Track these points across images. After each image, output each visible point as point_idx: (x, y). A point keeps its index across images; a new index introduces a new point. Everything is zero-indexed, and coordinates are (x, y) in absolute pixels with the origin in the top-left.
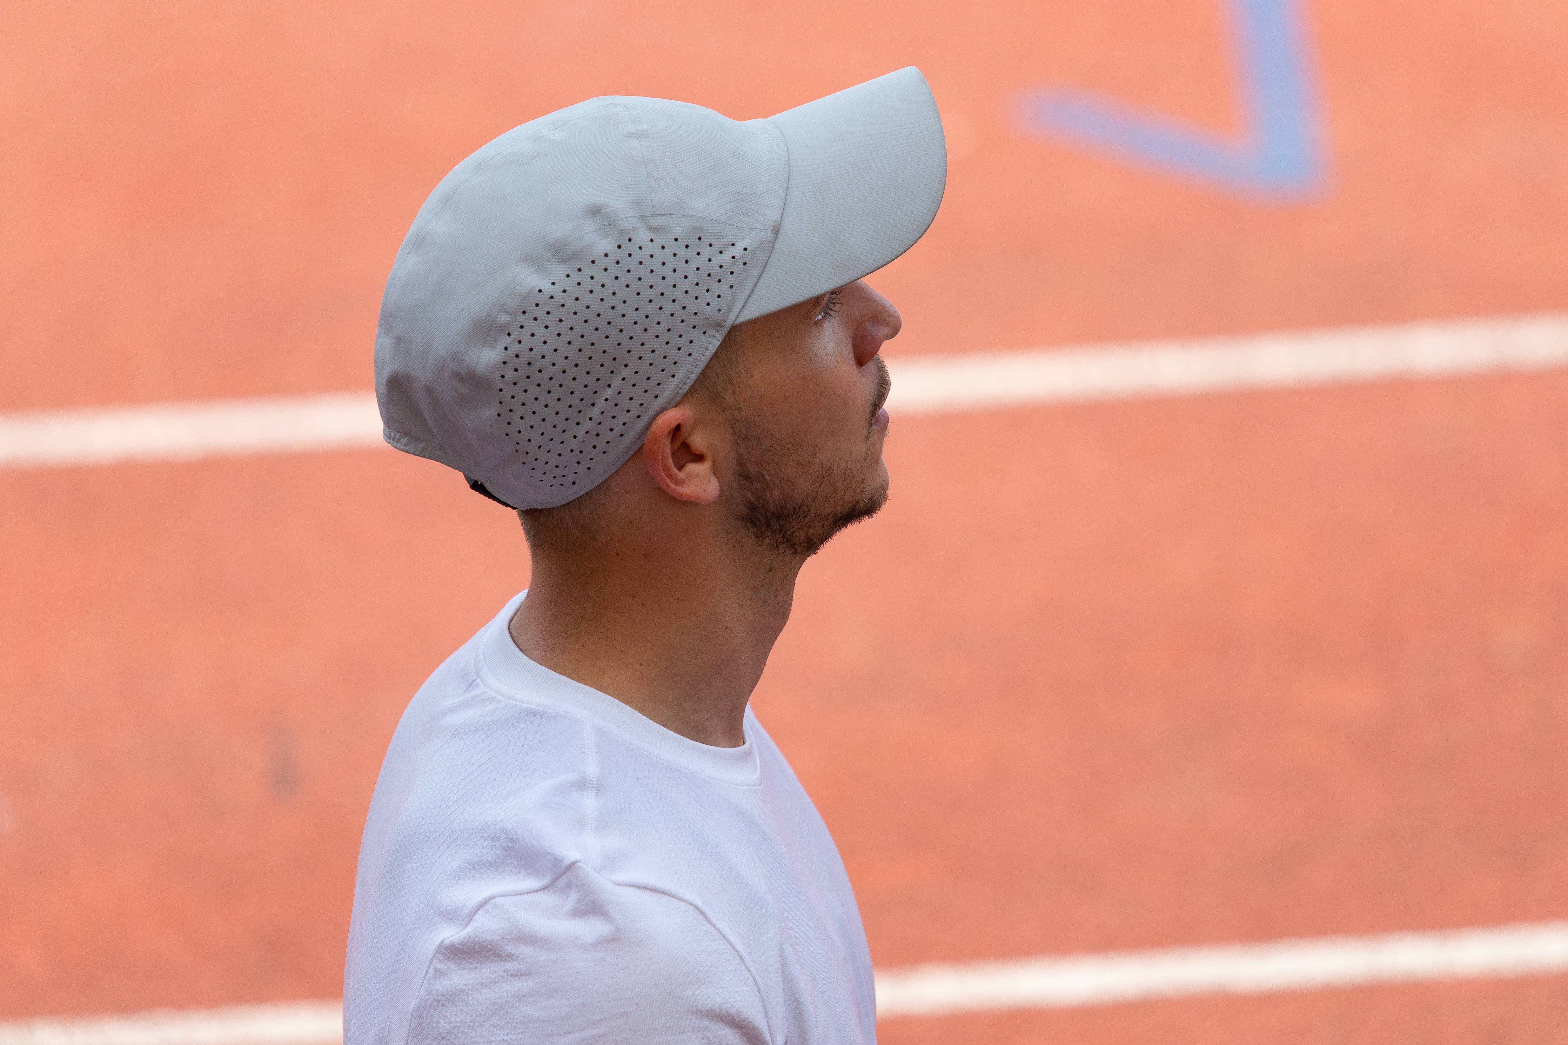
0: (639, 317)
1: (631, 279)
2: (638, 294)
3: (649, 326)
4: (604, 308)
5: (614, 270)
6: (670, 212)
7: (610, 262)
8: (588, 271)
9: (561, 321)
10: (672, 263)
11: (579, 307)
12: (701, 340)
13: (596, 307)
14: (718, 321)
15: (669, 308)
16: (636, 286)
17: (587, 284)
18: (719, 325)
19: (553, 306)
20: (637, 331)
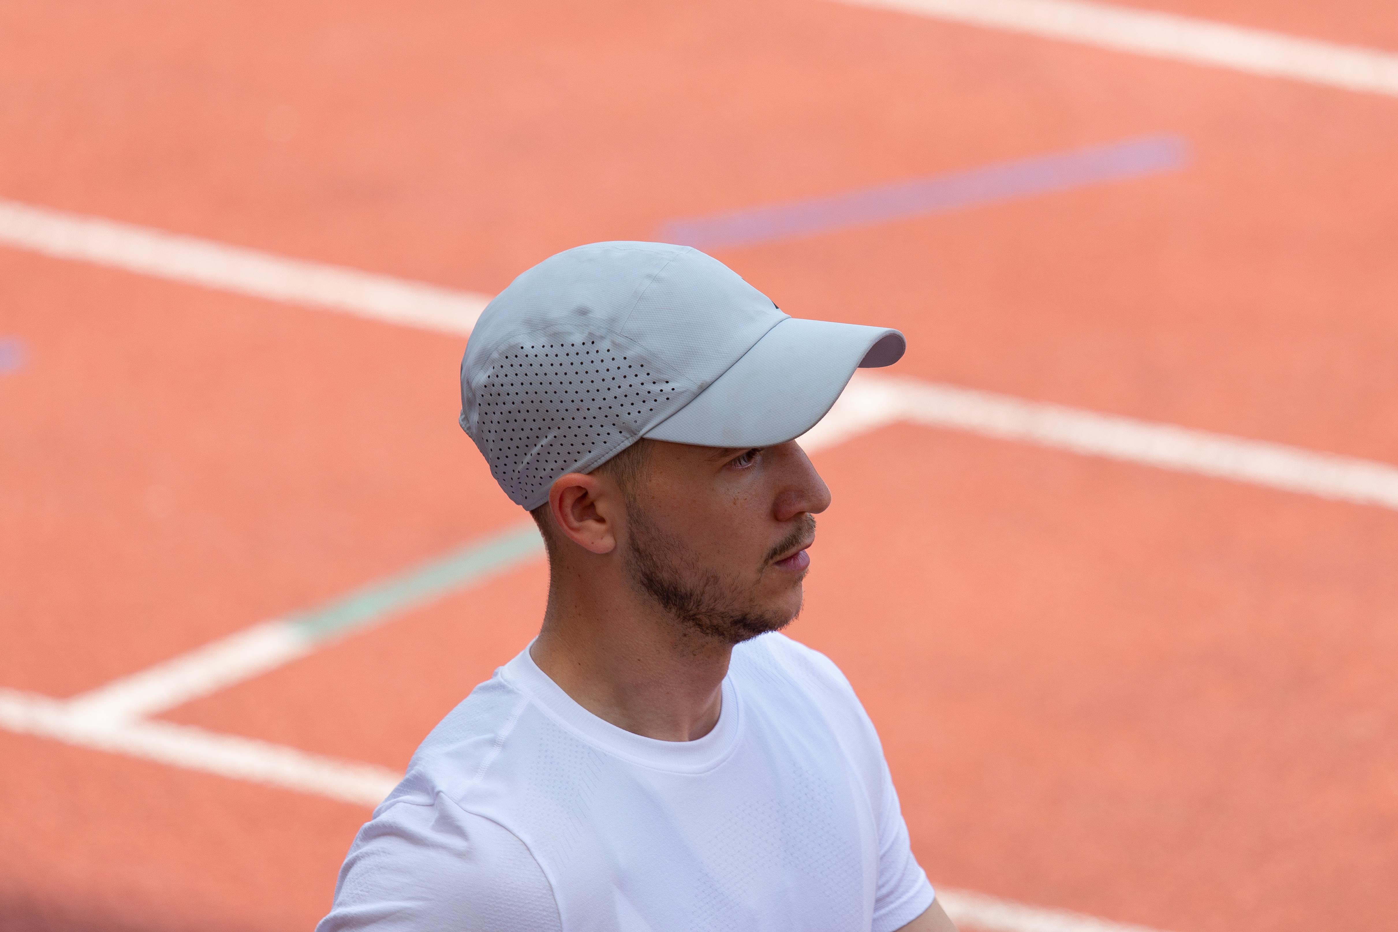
0: (577, 398)
1: (581, 369)
2: (582, 382)
3: (582, 408)
4: (556, 380)
5: (573, 358)
6: (632, 338)
7: (572, 351)
8: (557, 349)
9: (526, 375)
10: (614, 372)
11: (541, 371)
12: (616, 436)
13: (551, 377)
14: (632, 429)
15: (599, 402)
16: (582, 376)
17: (552, 358)
18: (633, 433)
19: (525, 362)
20: (572, 407)
